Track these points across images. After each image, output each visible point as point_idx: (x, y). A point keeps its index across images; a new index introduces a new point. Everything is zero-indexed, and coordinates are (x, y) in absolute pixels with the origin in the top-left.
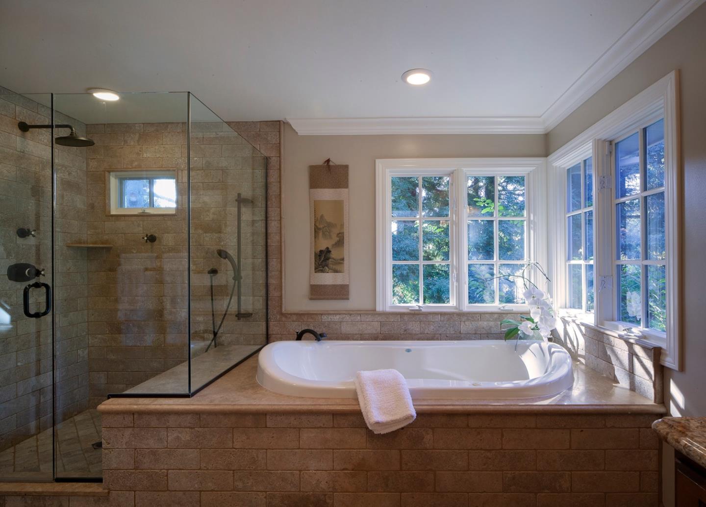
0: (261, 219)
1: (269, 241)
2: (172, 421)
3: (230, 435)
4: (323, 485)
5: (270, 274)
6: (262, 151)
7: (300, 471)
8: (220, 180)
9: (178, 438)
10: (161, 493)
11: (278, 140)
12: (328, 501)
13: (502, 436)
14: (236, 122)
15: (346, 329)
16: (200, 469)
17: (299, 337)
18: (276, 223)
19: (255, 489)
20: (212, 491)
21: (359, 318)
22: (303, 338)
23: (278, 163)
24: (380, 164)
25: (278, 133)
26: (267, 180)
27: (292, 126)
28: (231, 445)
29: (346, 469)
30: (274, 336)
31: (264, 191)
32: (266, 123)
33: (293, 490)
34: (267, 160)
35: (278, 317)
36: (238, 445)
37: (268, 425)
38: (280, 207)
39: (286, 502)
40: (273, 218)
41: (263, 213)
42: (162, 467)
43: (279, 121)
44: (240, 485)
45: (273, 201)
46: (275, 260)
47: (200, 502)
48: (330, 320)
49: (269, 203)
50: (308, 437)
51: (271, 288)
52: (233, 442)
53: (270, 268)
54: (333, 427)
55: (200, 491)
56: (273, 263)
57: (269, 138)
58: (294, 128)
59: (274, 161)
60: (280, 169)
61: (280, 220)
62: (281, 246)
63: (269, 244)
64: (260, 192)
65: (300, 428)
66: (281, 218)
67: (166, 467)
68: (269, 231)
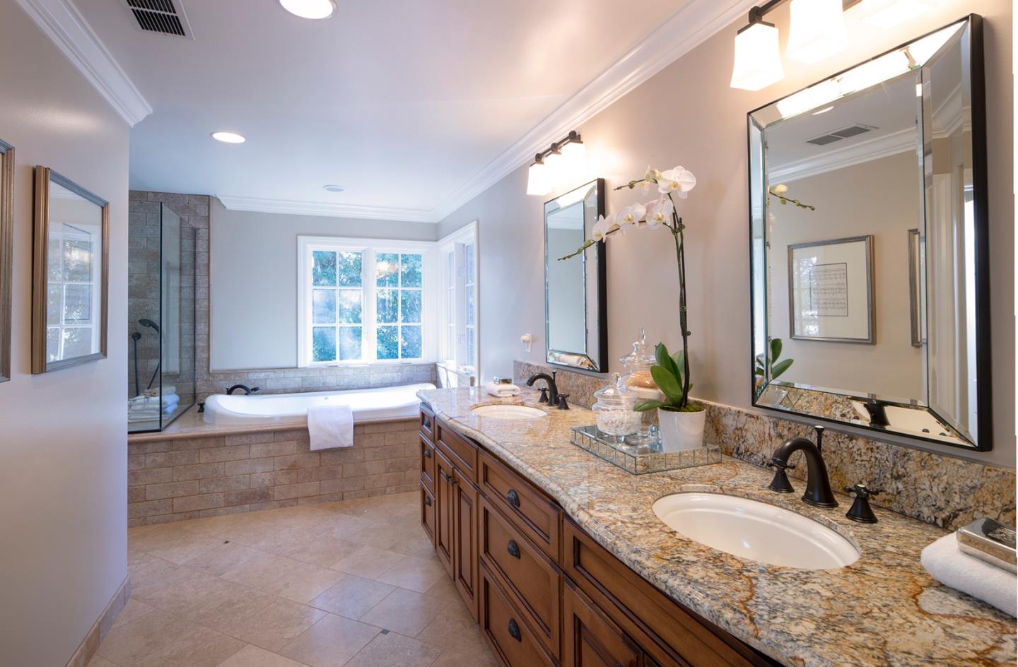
0: (189, 285)
1: (197, 306)
2: (150, 448)
3: (197, 455)
4: (267, 482)
5: (197, 337)
6: (190, 222)
7: (250, 474)
8: (144, 247)
9: (154, 461)
10: (139, 504)
11: (207, 213)
12: (270, 493)
13: (385, 437)
14: (164, 193)
15: (271, 385)
16: (172, 482)
17: (230, 392)
18: (204, 289)
19: (216, 491)
20: (183, 496)
21: (282, 374)
22: (233, 392)
23: (207, 234)
24: (301, 239)
25: (207, 207)
26: (195, 249)
27: (222, 202)
28: (197, 462)
29: (283, 470)
30: (201, 395)
31: (192, 260)
32: (196, 196)
33: (245, 488)
34: (195, 232)
35: (205, 377)
36: (203, 461)
37: (227, 444)
38: (209, 275)
39: (239, 497)
40: (201, 285)
41: (191, 281)
42: (140, 484)
43: (209, 196)
44: (204, 490)
45: (201, 270)
46: (203, 324)
47: (172, 505)
48: (255, 378)
49: (197, 271)
50: (257, 450)
51: (198, 350)
52: (199, 459)
53: (198, 332)
54: (274, 442)
55: (173, 498)
56: (201, 327)
57: (198, 211)
58: (223, 203)
59: (202, 232)
60: (209, 240)
61: (209, 287)
62: (209, 311)
63: (196, 309)
64: (187, 260)
65: (250, 445)
66: (209, 285)
67: (144, 483)
68: (197, 297)
